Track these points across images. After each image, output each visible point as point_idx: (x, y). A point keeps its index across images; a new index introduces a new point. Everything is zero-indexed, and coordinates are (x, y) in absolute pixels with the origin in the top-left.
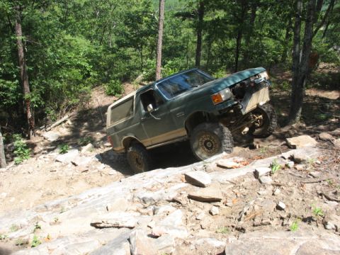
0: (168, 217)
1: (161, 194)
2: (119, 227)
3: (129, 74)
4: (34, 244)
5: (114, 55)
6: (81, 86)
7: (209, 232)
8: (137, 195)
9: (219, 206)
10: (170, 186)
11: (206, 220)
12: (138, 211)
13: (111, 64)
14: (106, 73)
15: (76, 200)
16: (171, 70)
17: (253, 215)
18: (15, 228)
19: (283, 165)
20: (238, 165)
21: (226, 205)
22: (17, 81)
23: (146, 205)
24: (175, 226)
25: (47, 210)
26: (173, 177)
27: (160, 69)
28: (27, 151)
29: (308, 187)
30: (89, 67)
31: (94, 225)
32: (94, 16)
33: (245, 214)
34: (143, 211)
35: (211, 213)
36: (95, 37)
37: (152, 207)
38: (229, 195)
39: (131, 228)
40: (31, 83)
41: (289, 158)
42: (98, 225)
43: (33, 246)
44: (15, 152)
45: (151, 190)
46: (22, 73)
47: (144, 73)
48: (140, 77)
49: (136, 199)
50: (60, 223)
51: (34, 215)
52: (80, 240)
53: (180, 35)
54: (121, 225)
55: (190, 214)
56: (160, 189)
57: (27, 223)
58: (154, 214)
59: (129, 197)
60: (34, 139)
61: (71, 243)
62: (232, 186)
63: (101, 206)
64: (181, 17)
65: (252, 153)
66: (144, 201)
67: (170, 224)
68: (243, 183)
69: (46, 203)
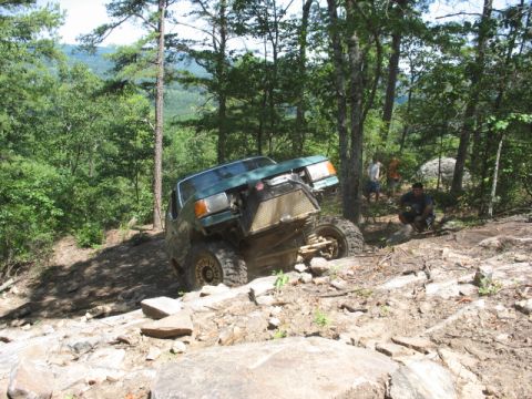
1: (103, 335)
8: (67, 342)
9: (188, 342)
19: (296, 280)
21: (199, 340)
29: (327, 302)
35: (172, 351)
38: (206, 326)
41: (306, 271)
49: (65, 348)
62: (214, 314)
66: (76, 349)
68: (230, 309)
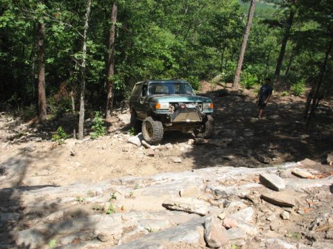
0: (239, 212)
1: (234, 190)
2: (190, 213)
3: (207, 72)
4: (109, 211)
5: (196, 52)
6: (162, 76)
7: (278, 235)
8: (210, 186)
9: (290, 212)
10: (243, 184)
11: (276, 223)
12: (208, 201)
13: (191, 60)
14: (185, 68)
15: (150, 180)
16: (250, 75)
17: (325, 227)
18: (91, 195)
20: (313, 176)
21: (298, 213)
22: (104, 63)
23: (218, 198)
24: (246, 222)
25: (122, 185)
26: (246, 176)
27: (239, 72)
28: (103, 128)
30: (172, 60)
31: (165, 206)
32: (182, 12)
33: (318, 224)
34: (213, 202)
36: (180, 32)
37: (223, 200)
38: (301, 203)
39: (202, 215)
40: (116, 66)
42: (169, 207)
43: (108, 213)
44: (93, 127)
45: (223, 184)
46: (110, 56)
47: (223, 73)
48: (218, 77)
49: (208, 190)
50: (134, 198)
51: (109, 186)
52: (152, 217)
53: (262, 42)
54: (192, 210)
55: (260, 214)
56: (232, 185)
57: (102, 192)
58: (224, 207)
59: (202, 186)
60: (110, 119)
61: (144, 218)
62: (306, 195)
63: (174, 190)
64: (268, 25)
65: (327, 168)
66: (216, 193)
67: (240, 218)
68: (317, 195)
69: (122, 178)
